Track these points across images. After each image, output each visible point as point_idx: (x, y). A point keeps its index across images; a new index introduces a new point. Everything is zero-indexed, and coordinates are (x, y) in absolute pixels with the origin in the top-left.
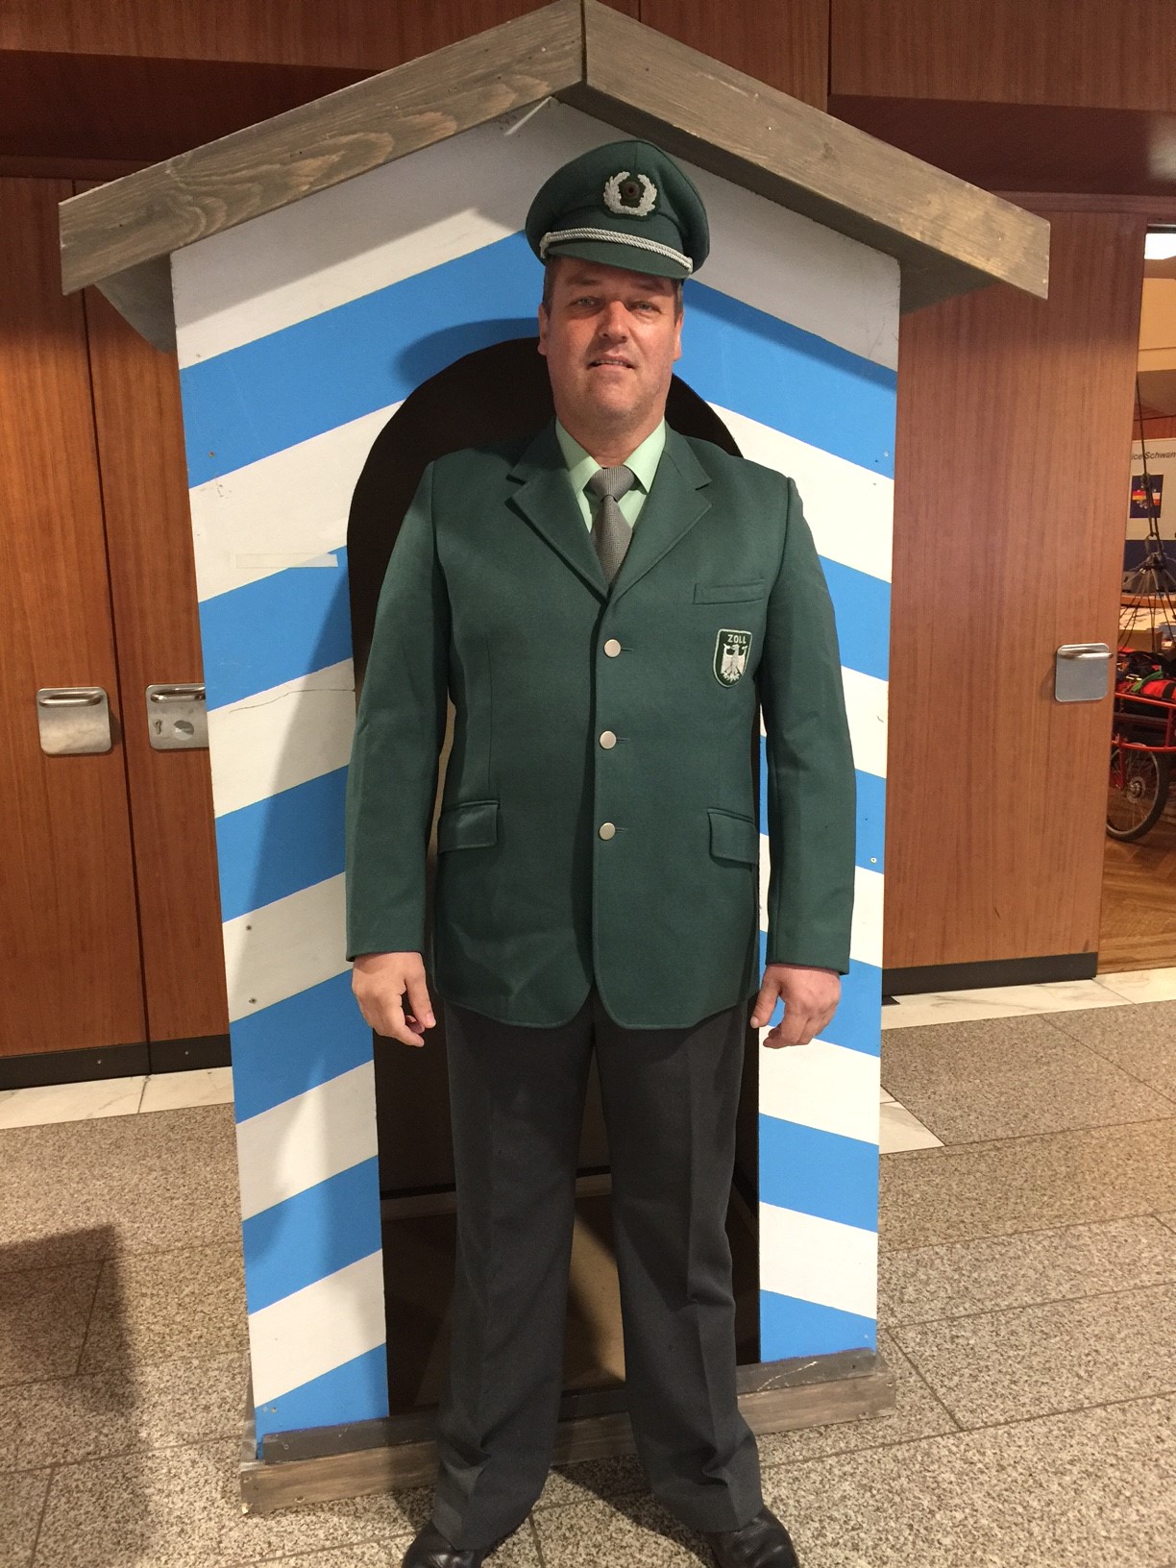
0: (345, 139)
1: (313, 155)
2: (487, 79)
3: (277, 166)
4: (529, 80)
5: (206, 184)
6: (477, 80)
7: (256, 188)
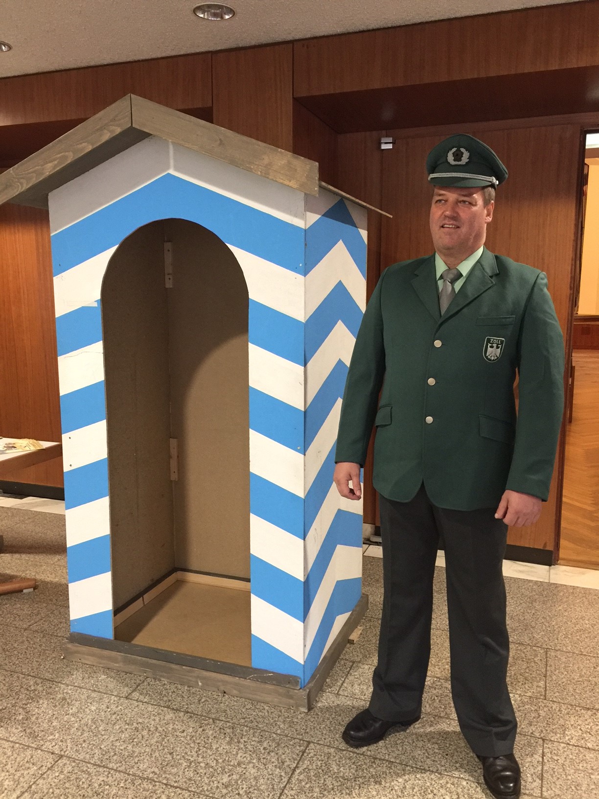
0: (59, 156)
1: (50, 162)
2: (101, 129)
3: (39, 167)
4: (114, 127)
5: (21, 175)
6: (97, 130)
7: (34, 175)
